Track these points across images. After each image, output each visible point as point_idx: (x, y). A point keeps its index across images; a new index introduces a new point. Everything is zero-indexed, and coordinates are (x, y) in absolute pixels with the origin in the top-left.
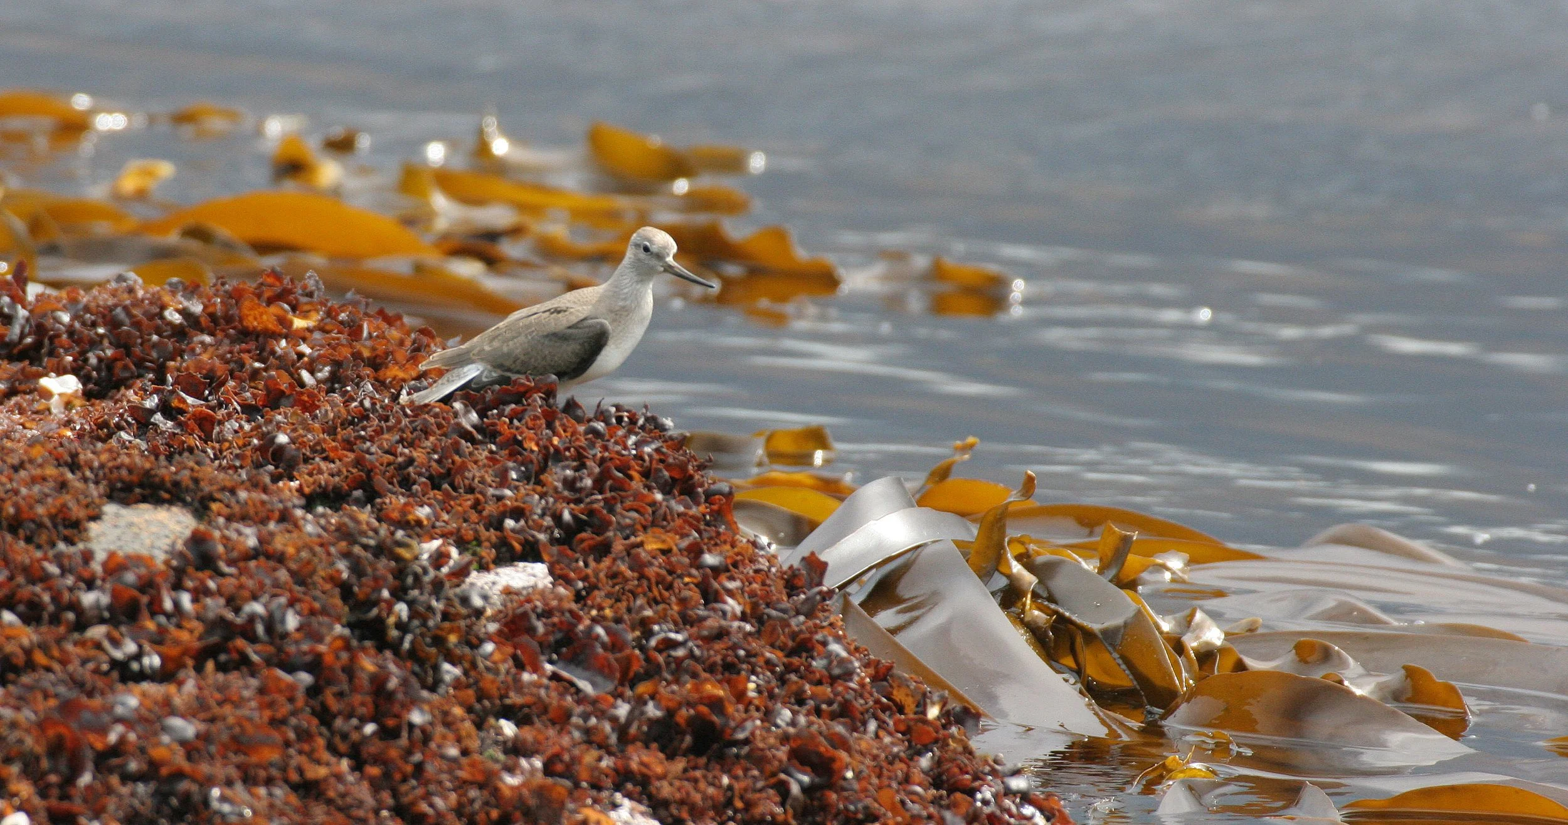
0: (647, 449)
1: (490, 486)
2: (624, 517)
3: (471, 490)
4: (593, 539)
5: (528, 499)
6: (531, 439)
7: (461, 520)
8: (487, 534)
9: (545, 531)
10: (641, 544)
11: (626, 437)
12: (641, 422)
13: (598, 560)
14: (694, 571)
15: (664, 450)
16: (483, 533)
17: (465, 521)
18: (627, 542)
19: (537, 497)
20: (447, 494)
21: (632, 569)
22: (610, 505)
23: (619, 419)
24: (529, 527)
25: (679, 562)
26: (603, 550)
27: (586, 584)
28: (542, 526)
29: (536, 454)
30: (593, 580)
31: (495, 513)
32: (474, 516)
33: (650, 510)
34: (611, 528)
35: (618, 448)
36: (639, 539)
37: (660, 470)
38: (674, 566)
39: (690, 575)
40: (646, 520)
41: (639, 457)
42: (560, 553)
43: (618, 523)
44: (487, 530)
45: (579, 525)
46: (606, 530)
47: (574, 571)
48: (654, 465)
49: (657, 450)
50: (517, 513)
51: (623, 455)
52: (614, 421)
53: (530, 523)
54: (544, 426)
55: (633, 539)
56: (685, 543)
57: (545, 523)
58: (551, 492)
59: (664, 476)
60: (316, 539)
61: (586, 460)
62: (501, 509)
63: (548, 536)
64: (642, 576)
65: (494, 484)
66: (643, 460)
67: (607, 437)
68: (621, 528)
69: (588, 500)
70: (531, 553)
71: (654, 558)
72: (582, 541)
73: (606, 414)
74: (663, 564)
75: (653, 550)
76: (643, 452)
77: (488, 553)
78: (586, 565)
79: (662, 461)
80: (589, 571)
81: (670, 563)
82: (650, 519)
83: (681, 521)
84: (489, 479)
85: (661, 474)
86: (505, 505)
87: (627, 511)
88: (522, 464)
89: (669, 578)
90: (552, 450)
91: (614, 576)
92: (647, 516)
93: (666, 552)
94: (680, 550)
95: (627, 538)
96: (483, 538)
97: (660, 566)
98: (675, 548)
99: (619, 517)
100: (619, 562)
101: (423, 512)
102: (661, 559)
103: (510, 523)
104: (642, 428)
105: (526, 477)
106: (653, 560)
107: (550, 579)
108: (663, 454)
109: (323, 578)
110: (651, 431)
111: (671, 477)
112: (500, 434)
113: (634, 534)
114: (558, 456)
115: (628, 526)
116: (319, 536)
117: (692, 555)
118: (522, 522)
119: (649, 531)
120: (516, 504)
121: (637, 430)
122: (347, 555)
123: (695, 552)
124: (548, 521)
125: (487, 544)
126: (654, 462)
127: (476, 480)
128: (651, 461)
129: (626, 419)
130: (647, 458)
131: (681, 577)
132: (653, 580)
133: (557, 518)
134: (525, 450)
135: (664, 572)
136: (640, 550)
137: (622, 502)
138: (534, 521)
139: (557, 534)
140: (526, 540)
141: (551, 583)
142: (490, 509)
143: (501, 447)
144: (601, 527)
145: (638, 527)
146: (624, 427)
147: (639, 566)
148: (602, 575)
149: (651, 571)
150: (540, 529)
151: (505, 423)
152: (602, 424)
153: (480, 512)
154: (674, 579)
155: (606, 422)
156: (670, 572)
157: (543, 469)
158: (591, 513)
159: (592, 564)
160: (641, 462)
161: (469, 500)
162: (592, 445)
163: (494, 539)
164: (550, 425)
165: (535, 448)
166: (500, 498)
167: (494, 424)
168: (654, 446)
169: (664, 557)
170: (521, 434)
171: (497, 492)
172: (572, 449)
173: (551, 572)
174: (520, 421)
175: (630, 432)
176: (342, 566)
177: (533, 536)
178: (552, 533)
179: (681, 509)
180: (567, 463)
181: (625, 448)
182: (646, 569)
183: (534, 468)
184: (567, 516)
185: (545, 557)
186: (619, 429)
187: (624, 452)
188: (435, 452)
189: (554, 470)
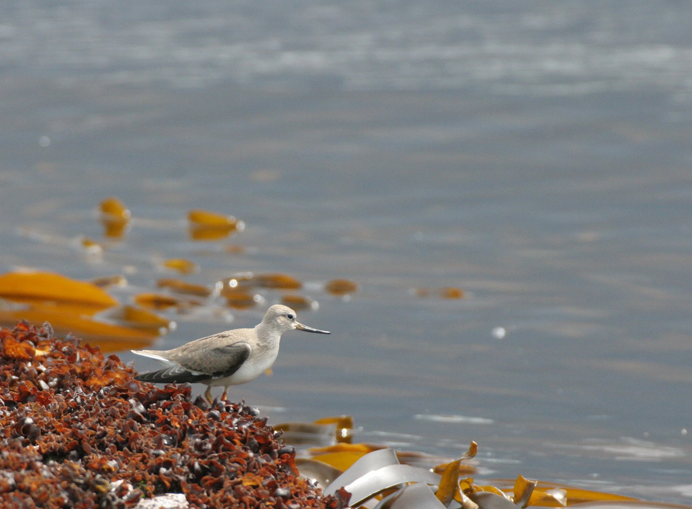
0: (244, 427)
1: (152, 448)
2: (231, 466)
3: (140, 451)
4: (212, 479)
5: (174, 456)
6: (176, 421)
7: (134, 468)
8: (150, 476)
9: (184, 475)
10: (240, 483)
11: (232, 419)
12: (241, 410)
13: (215, 492)
14: (272, 499)
15: (254, 427)
16: (148, 477)
17: (137, 469)
18: (232, 481)
19: (179, 455)
20: (126, 453)
21: (235, 497)
22: (222, 459)
23: (228, 409)
24: (175, 473)
25: (263, 493)
26: (218, 486)
27: (209, 506)
28: (182, 472)
29: (178, 429)
30: (212, 504)
31: (155, 464)
32: (142, 466)
33: (246, 462)
34: (223, 473)
35: (227, 426)
36: (239, 480)
37: (252, 439)
38: (260, 496)
39: (270, 501)
40: (243, 468)
41: (240, 431)
42: (193, 488)
43: (227, 470)
44: (150, 474)
45: (204, 471)
46: (220, 474)
47: (201, 498)
48: (248, 436)
49: (250, 427)
50: (168, 464)
51: (230, 430)
52: (224, 409)
53: (175, 470)
54: (183, 413)
55: (236, 479)
56: (266, 482)
57: (184, 470)
58: (188, 451)
59: (253, 443)
60: (48, 479)
61: (208, 433)
62: (158, 461)
63: (186, 478)
64: (241, 501)
65: (154, 447)
66: (242, 432)
67: (221, 419)
68: (229, 473)
69: (209, 456)
70: (176, 488)
71: (248, 490)
72: (206, 480)
73: (220, 406)
74: (254, 494)
75: (247, 486)
76: (242, 428)
77: (150, 488)
78: (208, 495)
79: (253, 433)
80: (210, 498)
81: (258, 494)
82: (246, 467)
83: (264, 469)
84: (151, 444)
85: (252, 441)
86: (161, 459)
87: (233, 463)
88: (170, 435)
89: (257, 502)
90: (188, 427)
91: (225, 501)
92: (244, 466)
93: (255, 487)
94: (264, 486)
95: (232, 479)
96: (147, 479)
97: (252, 495)
98: (261, 485)
99: (227, 466)
100: (228, 493)
101: (112, 464)
102: (252, 491)
103: (163, 470)
104: (241, 414)
105: (173, 443)
106: (248, 492)
107: (187, 503)
108: (253, 429)
109: (53, 503)
110: (246, 416)
111: (258, 443)
112: (157, 417)
113: (237, 476)
114: (192, 430)
115: (233, 472)
116: (51, 478)
117: (271, 489)
118: (171, 470)
119: (246, 475)
120: (167, 459)
121: (238, 415)
122: (67, 489)
123: (273, 487)
124: (186, 469)
125: (150, 482)
126: (248, 434)
127: (144, 445)
128: (246, 434)
129: (232, 409)
130: (244, 431)
131: (264, 502)
132: (248, 503)
133: (191, 467)
134: (172, 427)
135: (254, 499)
136: (240, 486)
137: (229, 458)
138: (177, 468)
139: (191, 476)
140: (173, 480)
141: (188, 505)
142: (152, 462)
143: (158, 425)
144: (217, 472)
145: (239, 472)
146: (230, 413)
147: (239, 496)
148: (218, 501)
149: (247, 498)
150: (181, 473)
151: (160, 411)
152: (218, 412)
153: (145, 464)
154: (260, 503)
155: (220, 409)
156: (258, 499)
157: (183, 438)
158: (211, 464)
159: (212, 494)
160: (240, 434)
161: (139, 456)
162: (212, 424)
163: (154, 479)
164: (187, 413)
165: (178, 426)
166: (157, 456)
167: (154, 412)
168: (248, 425)
169: (254, 490)
170: (169, 417)
171: (156, 452)
172: (200, 427)
173: (188, 499)
174: (169, 410)
175: (234, 416)
176: (64, 495)
177: (177, 478)
178: (188, 476)
179: (264, 461)
180: (197, 435)
181: (231, 426)
182: (244, 497)
183: (177, 438)
184: (197, 466)
185: (184, 490)
186: (227, 415)
187: (230, 428)
188: (119, 428)
189: (189, 439)
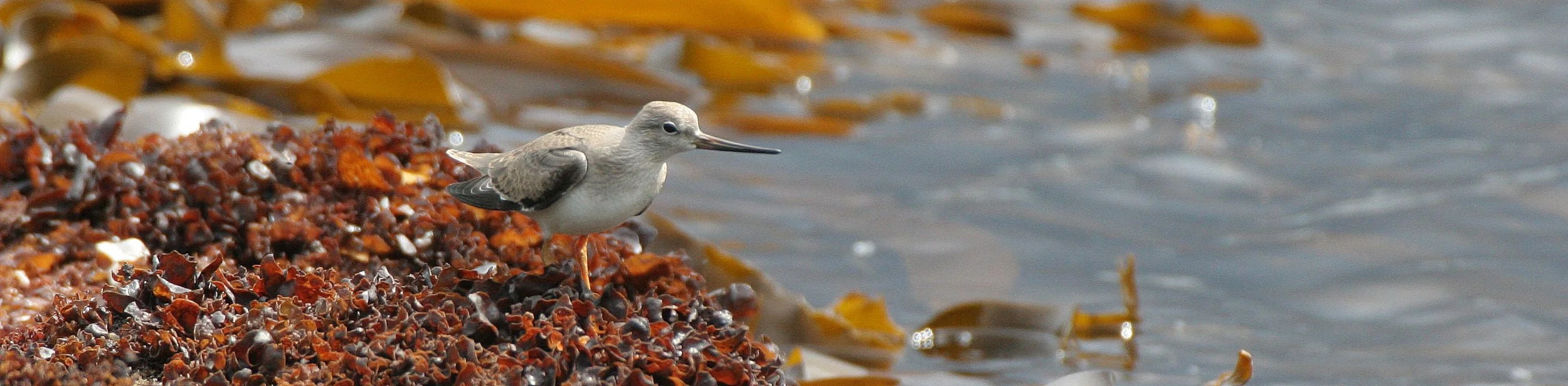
0: (693, 350)
6: (557, 338)
11: (672, 334)
12: (693, 316)
15: (716, 351)
23: (666, 314)
29: (558, 356)
35: (659, 349)
37: (705, 376)
41: (684, 360)
48: (701, 371)
49: (706, 351)
51: (664, 357)
52: (660, 315)
54: (574, 322)
59: (710, 383)
61: (617, 363)
66: (688, 363)
67: (648, 335)
73: (651, 307)
76: (688, 353)
79: (710, 364)
85: (706, 381)
88: (543, 369)
90: (577, 352)
104: (694, 323)
105: (545, 384)
108: (713, 355)
110: (703, 327)
111: (720, 385)
112: (523, 330)
114: (584, 359)
121: (688, 326)
126: (701, 366)
128: (697, 366)
129: (674, 313)
130: (692, 360)
134: (549, 350)
143: (521, 346)
146: (670, 323)
151: (529, 318)
152: (644, 320)
155: (650, 315)
157: (566, 373)
160: (685, 365)
162: (627, 345)
164: (582, 322)
165: (560, 349)
167: (518, 320)
168: (702, 347)
170: (545, 331)
172: (603, 351)
174: (547, 315)
175: (679, 328)
180: (595, 367)
181: (669, 349)
183: (555, 373)
186: (665, 326)
187: (666, 354)
188: (439, 355)
189: (579, 376)
